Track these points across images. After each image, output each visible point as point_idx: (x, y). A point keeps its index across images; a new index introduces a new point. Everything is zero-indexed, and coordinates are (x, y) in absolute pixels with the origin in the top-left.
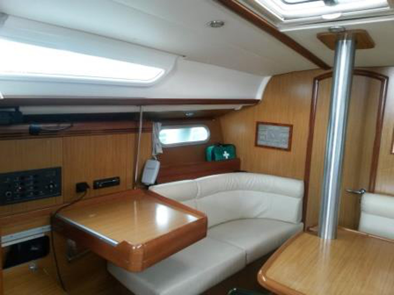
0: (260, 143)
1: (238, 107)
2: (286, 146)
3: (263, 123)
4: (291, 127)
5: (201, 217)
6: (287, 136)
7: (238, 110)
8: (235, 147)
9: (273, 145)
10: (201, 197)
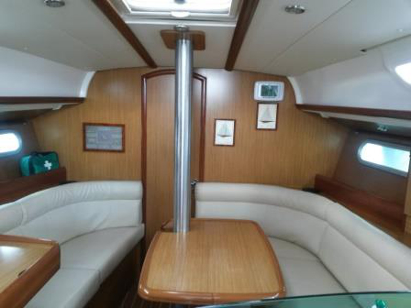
0: (88, 146)
1: (58, 106)
2: (119, 147)
3: (90, 124)
4: (123, 126)
5: (52, 246)
6: (119, 136)
7: (58, 110)
8: (57, 155)
9: (105, 147)
10: (27, 222)
